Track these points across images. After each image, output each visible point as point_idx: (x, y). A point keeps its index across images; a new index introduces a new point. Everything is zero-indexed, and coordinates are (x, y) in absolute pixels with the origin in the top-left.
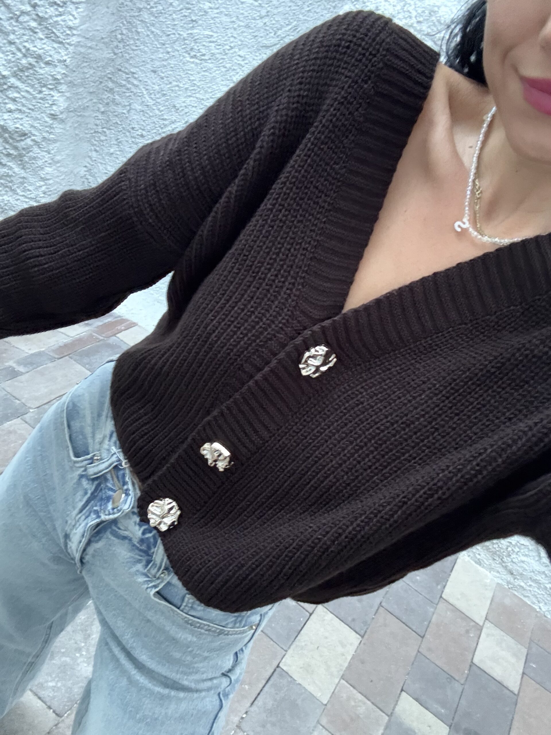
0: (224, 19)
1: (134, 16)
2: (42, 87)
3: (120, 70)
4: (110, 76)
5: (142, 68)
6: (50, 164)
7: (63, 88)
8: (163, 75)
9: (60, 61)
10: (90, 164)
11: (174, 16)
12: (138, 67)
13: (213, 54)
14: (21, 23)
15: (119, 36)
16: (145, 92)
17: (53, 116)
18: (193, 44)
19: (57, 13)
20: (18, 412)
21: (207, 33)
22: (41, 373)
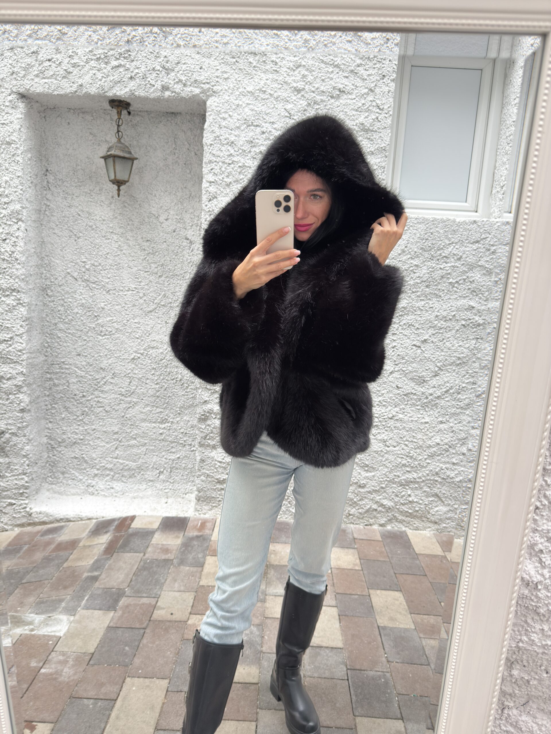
0: (117, 307)
1: (53, 329)
2: (8, 396)
3: (52, 364)
4: (46, 371)
5: (69, 357)
6: (27, 443)
7: (25, 389)
8: (86, 354)
9: (17, 374)
10: (49, 433)
11: (82, 318)
12: (66, 357)
13: (117, 329)
15: (46, 345)
16: (77, 369)
17: (22, 411)
18: (101, 329)
19: (7, 346)
20: (120, 594)
21: (108, 319)
22: (110, 568)
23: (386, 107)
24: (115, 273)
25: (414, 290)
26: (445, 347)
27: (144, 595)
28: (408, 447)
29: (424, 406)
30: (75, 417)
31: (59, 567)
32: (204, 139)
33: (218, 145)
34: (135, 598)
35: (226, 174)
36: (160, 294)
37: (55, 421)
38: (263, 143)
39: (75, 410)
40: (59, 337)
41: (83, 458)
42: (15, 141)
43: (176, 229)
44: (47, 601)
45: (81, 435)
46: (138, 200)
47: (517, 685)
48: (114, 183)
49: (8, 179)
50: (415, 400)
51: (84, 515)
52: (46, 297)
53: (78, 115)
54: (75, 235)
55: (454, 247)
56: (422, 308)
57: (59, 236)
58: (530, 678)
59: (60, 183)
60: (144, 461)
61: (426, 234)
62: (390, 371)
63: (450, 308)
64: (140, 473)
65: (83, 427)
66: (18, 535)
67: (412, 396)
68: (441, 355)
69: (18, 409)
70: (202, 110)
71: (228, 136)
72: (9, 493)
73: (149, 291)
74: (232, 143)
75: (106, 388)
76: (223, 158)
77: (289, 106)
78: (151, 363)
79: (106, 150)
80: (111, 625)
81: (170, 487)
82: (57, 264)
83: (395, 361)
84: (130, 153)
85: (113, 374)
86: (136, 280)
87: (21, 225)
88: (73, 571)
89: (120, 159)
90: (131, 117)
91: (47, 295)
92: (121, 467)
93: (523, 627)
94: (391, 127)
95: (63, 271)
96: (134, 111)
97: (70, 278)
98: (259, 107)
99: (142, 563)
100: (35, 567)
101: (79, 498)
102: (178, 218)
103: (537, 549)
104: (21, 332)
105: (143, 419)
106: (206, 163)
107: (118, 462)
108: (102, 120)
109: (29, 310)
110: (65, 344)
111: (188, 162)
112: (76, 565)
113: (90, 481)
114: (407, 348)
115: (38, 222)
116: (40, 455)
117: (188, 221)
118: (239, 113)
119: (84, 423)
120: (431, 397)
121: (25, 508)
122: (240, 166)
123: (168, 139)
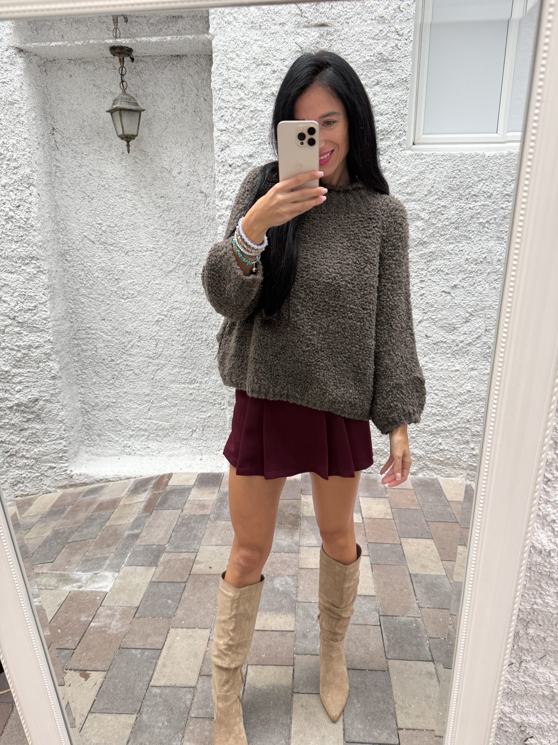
0: (136, 269)
1: (76, 295)
2: (38, 364)
3: (80, 330)
4: (73, 337)
5: (94, 321)
6: (62, 409)
7: (54, 356)
8: (111, 318)
9: (44, 342)
10: (82, 397)
11: (103, 282)
12: (91, 322)
13: (139, 291)
14: (8, 333)
15: (70, 311)
16: (103, 334)
17: (54, 378)
18: (123, 292)
19: (32, 315)
20: (160, 550)
21: (129, 282)
22: (150, 526)
23: (406, 32)
24: (132, 233)
25: (442, 233)
26: (476, 292)
27: (184, 550)
28: (438, 396)
29: (454, 354)
30: (106, 381)
31: (101, 526)
32: (212, 84)
33: (228, 90)
34: (176, 554)
35: (238, 120)
36: (179, 253)
37: (87, 385)
38: (275, 84)
39: (105, 374)
40: (83, 303)
41: (117, 420)
42: (17, 101)
43: (189, 182)
44: (92, 559)
45: (114, 398)
46: (149, 154)
47: (534, 641)
48: (122, 139)
49: (15, 142)
50: (445, 348)
51: (122, 475)
52: (65, 262)
53: (80, 66)
54: (89, 196)
55: (484, 183)
56: (451, 252)
57: (73, 199)
58: (546, 635)
59: (68, 142)
60: (177, 421)
61: (453, 172)
62: (419, 320)
63: (481, 250)
64: (173, 432)
65: (115, 390)
66: (62, 496)
67: (441, 345)
68: (472, 300)
69: (50, 376)
70: (208, 51)
71: (236, 78)
72: (48, 457)
73: (167, 251)
74: (242, 85)
75: (134, 351)
76: (234, 103)
77: (300, 40)
78: (175, 324)
79: (112, 102)
80: (154, 580)
81: (204, 444)
82: (74, 228)
83: (424, 310)
84: (137, 104)
85: (139, 337)
86: (154, 239)
87: (32, 190)
88: (115, 529)
89: (127, 112)
90: (134, 63)
91: (66, 260)
92: (156, 427)
93: (537, 590)
94: (413, 54)
95: (80, 235)
96: (136, 56)
97: (87, 241)
98: (269, 43)
99: (180, 520)
100: (79, 526)
101: (117, 458)
102: (191, 170)
103: (549, 519)
104: (44, 300)
105: (172, 380)
106: (216, 110)
107: (152, 422)
108: (105, 69)
109: (50, 278)
110: (89, 309)
111: (198, 109)
112: (118, 524)
113: (126, 442)
114: (436, 295)
115: (50, 185)
116: (76, 420)
117: (202, 173)
118: (247, 51)
119: (115, 386)
120: (462, 344)
121: (66, 470)
122: (251, 111)
123: (174, 86)
